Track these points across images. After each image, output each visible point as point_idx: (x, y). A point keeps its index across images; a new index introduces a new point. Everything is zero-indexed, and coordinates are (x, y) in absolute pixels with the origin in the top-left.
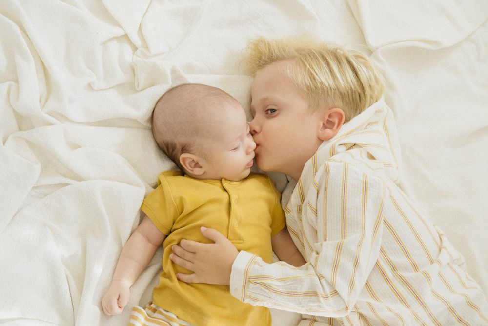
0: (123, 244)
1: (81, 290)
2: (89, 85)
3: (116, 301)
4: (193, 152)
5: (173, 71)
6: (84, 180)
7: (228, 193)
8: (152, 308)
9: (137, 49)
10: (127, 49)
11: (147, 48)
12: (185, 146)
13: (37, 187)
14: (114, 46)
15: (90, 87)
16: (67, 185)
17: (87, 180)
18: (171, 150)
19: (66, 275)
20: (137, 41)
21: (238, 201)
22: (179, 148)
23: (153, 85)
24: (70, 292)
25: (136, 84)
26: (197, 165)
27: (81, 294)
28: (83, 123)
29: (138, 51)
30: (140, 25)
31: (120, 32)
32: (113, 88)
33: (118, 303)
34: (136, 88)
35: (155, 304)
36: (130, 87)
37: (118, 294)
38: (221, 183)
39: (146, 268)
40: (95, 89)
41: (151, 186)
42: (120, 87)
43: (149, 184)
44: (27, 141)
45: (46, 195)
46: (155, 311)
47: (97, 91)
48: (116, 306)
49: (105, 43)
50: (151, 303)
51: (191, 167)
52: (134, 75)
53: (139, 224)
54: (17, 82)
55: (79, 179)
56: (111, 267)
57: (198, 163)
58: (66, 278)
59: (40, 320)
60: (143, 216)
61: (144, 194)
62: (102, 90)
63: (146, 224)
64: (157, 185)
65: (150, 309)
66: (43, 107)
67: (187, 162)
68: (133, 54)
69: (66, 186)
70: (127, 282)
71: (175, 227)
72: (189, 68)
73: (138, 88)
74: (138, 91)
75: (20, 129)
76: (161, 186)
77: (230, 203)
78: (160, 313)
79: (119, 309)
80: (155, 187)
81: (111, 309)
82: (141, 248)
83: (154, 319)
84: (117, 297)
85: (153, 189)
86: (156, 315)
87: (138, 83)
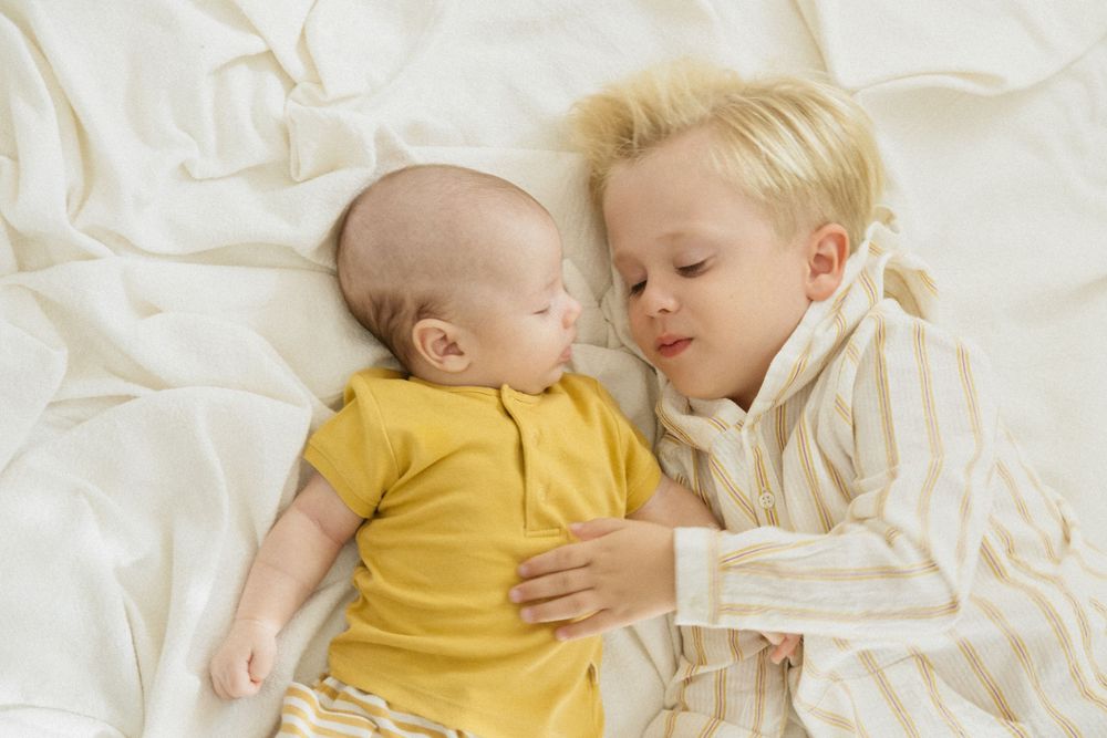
0: (260, 538)
1: (159, 640)
2: (183, 167)
3: (245, 665)
4: (446, 317)
5: (381, 138)
6: (169, 387)
7: (515, 423)
8: (327, 686)
9: (295, 84)
10: (273, 83)
11: (319, 83)
12: (427, 304)
13: (60, 403)
14: (241, 79)
15: (185, 172)
16: (129, 398)
17: (174, 388)
18: (385, 316)
19: (126, 609)
20: (295, 66)
21: (539, 441)
22: (410, 307)
23: (332, 170)
24: (135, 647)
25: (293, 166)
26: (451, 347)
27: (160, 652)
28: (167, 256)
29: (297, 89)
30: (303, 30)
31: (255, 45)
32: (239, 173)
33: (249, 672)
34: (293, 173)
35: (335, 678)
36: (280, 172)
37: (249, 650)
38: (500, 397)
39: (311, 593)
40: (197, 175)
41: (325, 404)
42: (255, 173)
43: (321, 399)
44: (36, 295)
45: (79, 421)
46: (334, 694)
47: (201, 181)
48: (244, 678)
49: (221, 71)
50: (325, 677)
51: (436, 352)
52: (289, 146)
53: (297, 493)
54: (14, 158)
55: (158, 385)
56: (230, 590)
57: (454, 344)
58: (124, 613)
59: (64, 711)
60: (307, 475)
61: (309, 420)
62: (212, 179)
63: (315, 493)
64: (343, 402)
65: (324, 689)
66: (74, 217)
67: (430, 340)
68: (287, 96)
69: (125, 401)
70: (268, 626)
71: (386, 503)
72: (418, 132)
73: (298, 174)
74: (298, 183)
75: (21, 268)
76: (357, 403)
77: (521, 448)
78: (348, 698)
79: (252, 684)
80: (338, 405)
81: (234, 684)
82: (304, 546)
83: (335, 714)
84: (248, 657)
85: (332, 412)
86: (339, 704)
87: (298, 164)
